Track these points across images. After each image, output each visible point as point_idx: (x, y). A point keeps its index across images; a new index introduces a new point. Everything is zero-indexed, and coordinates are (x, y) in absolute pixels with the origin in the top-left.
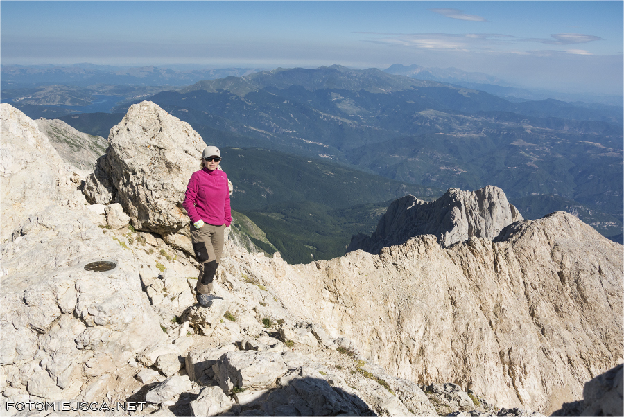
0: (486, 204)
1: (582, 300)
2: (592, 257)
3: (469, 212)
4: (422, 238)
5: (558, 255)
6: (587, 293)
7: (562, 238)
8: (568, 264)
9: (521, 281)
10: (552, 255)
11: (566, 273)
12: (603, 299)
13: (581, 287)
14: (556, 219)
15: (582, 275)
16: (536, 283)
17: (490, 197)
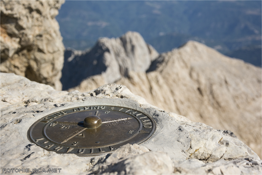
0: (129, 47)
1: (217, 105)
2: (218, 72)
3: (117, 55)
4: (93, 80)
5: (194, 75)
6: (220, 99)
7: (195, 62)
8: (203, 80)
9: (172, 99)
10: (191, 75)
11: (202, 87)
12: (231, 102)
13: (215, 96)
14: (189, 48)
15: (215, 88)
16: (183, 99)
17: (131, 41)
